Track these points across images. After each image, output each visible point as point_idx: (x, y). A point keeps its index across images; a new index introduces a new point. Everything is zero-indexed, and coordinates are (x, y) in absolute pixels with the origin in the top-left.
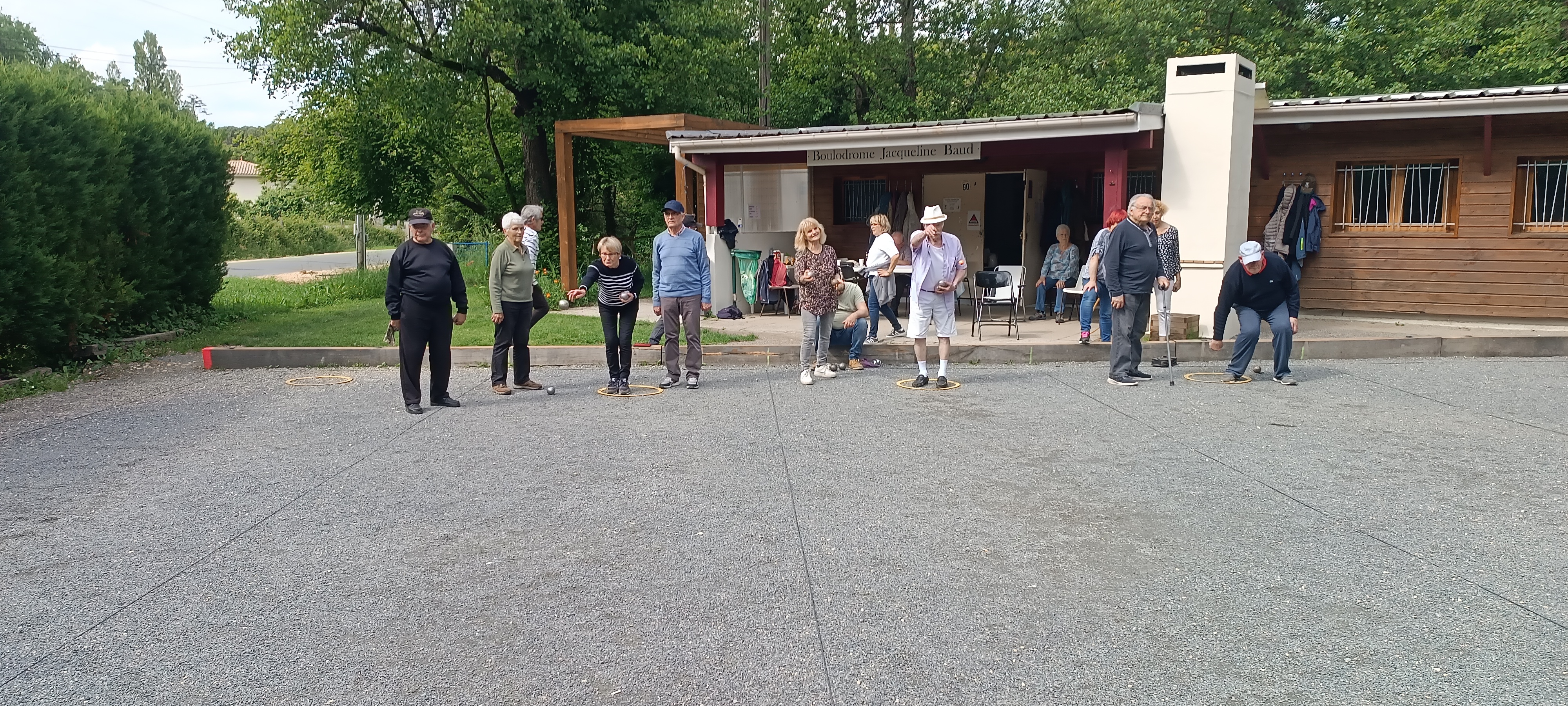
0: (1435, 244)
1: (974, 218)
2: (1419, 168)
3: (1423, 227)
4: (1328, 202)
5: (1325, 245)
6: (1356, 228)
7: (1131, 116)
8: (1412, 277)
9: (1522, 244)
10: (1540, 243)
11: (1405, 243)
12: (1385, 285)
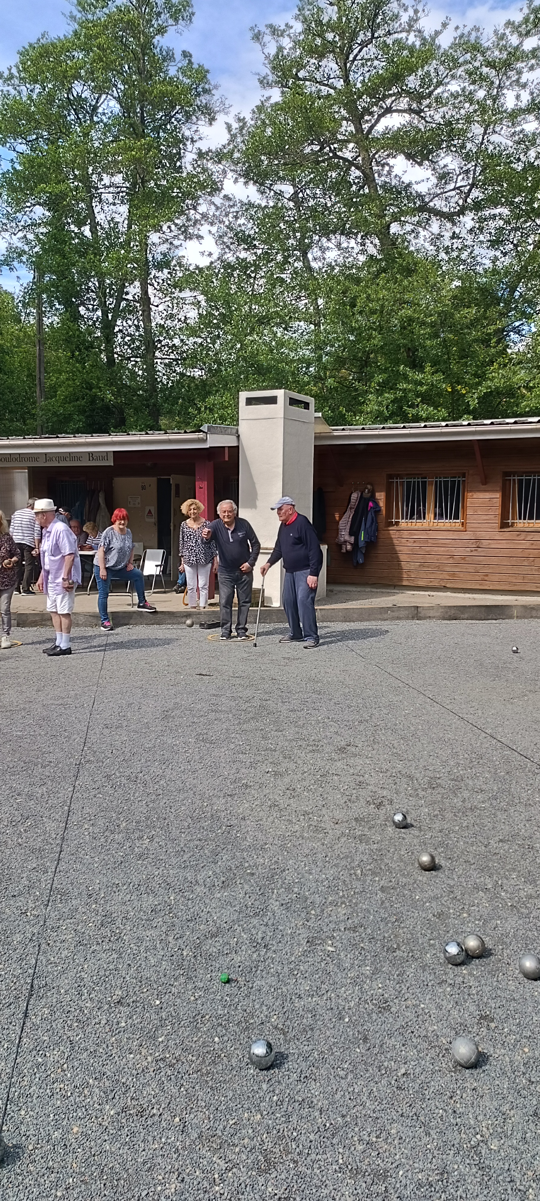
0: (451, 535)
1: (150, 512)
2: (442, 479)
3: (446, 523)
4: (382, 504)
5: (381, 536)
6: (404, 523)
7: (201, 435)
8: (438, 560)
9: (507, 535)
10: (518, 535)
11: (433, 535)
12: (420, 566)
